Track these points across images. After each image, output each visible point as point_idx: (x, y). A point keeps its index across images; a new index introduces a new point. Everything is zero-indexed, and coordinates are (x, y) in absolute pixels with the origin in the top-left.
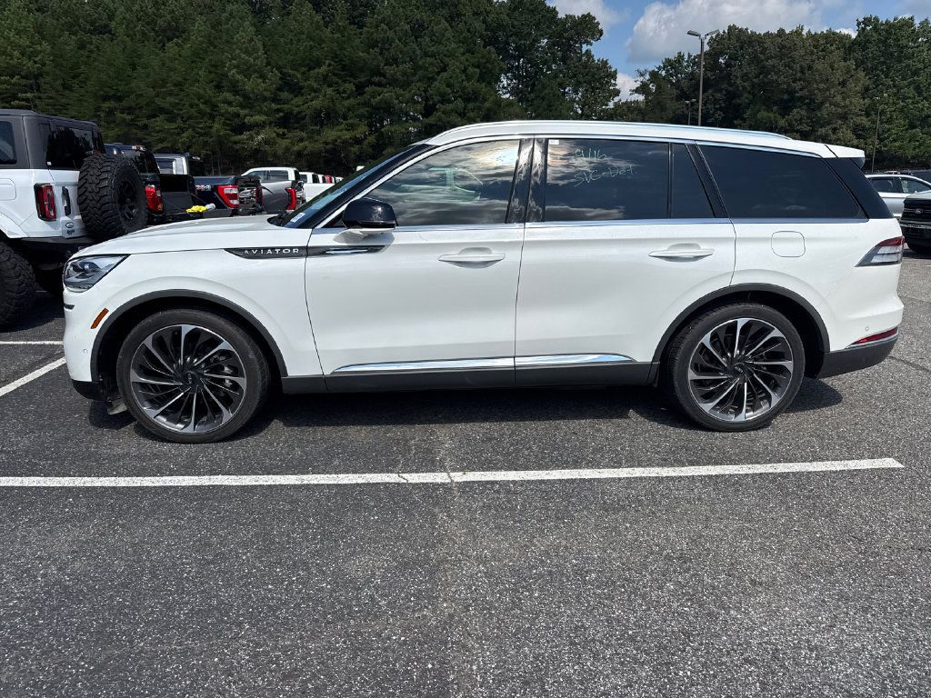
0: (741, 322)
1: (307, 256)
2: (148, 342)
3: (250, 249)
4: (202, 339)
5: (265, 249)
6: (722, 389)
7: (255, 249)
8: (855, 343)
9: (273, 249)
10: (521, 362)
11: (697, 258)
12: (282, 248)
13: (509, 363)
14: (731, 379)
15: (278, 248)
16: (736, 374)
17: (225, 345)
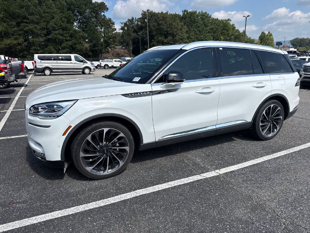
0: (272, 106)
1: (153, 94)
2: (89, 138)
3: (131, 94)
4: (111, 134)
5: (137, 93)
6: (266, 128)
7: (133, 93)
8: (294, 108)
9: (140, 93)
10: (218, 126)
11: (263, 87)
12: (143, 92)
13: (214, 127)
14: (268, 124)
15: (141, 92)
16: (269, 122)
17: (121, 135)
